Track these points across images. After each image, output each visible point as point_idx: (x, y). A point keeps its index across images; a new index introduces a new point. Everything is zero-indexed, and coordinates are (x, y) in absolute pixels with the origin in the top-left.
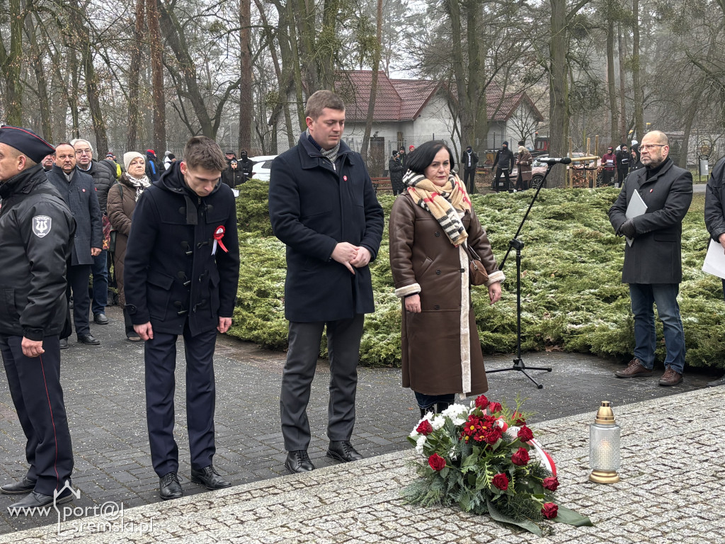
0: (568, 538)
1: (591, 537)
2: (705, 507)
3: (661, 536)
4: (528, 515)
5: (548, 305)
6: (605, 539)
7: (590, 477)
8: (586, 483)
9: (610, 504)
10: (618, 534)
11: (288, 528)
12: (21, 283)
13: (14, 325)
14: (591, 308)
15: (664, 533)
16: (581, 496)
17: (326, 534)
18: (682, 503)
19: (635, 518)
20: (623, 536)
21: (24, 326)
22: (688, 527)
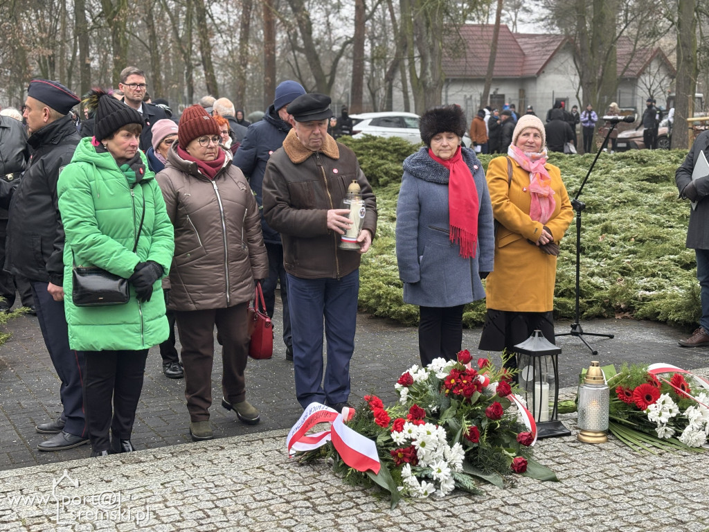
0: (529, 491)
1: (552, 492)
2: (681, 470)
3: (624, 494)
4: (496, 468)
5: (621, 270)
6: (565, 494)
7: (578, 437)
8: (573, 442)
9: (586, 463)
10: (580, 490)
11: (263, 469)
12: (47, 230)
13: (40, 271)
14: (668, 274)
15: (628, 492)
16: (560, 454)
17: (297, 476)
18: (659, 465)
19: (605, 476)
20: (584, 492)
21: (50, 272)
22: (654, 488)
